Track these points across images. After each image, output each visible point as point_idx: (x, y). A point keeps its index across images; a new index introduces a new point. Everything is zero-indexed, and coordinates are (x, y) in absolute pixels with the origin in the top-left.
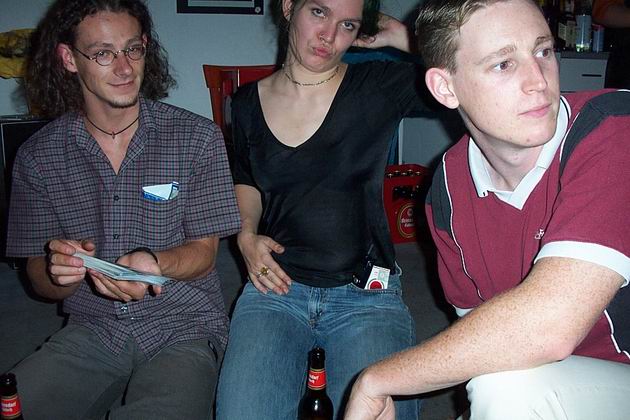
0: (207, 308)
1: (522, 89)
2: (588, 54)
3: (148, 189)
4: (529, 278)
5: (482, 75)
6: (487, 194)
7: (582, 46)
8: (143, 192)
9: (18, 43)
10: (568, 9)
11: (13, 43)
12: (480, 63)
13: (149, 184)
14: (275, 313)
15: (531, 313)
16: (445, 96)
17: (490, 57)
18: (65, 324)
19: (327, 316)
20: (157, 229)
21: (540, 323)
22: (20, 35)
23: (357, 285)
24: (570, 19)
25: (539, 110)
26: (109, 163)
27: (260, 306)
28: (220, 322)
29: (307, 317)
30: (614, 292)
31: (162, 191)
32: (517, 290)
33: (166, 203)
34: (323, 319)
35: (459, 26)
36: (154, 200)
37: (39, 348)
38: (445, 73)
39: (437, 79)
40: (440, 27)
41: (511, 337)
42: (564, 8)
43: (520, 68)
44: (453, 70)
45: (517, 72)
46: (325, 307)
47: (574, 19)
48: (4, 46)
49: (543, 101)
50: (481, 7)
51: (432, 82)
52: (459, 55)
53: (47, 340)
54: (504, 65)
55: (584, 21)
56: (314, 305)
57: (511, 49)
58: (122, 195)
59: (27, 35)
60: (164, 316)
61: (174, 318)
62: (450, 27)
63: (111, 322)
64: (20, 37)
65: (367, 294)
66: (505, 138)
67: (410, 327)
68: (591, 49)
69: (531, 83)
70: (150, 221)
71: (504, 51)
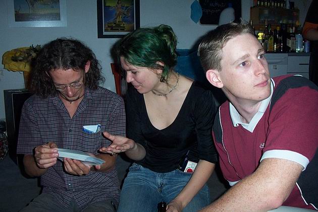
0: (110, 184)
1: (255, 74)
2: (302, 54)
3: (86, 127)
4: (258, 169)
5: (235, 69)
6: (238, 125)
7: (299, 50)
8: (83, 129)
9: (20, 54)
10: (291, 32)
11: (18, 54)
12: (234, 64)
13: (86, 125)
14: (141, 186)
15: (259, 186)
16: (216, 82)
17: (238, 61)
18: (41, 192)
19: (166, 186)
20: (89, 147)
21: (265, 190)
22: (22, 50)
23: (181, 170)
24: (292, 36)
25: (263, 83)
26: (68, 114)
27: (134, 183)
28: (117, 192)
29: (157, 187)
30: (300, 173)
31: (93, 129)
32: (253, 175)
33: (95, 134)
34: (164, 188)
35: (222, 48)
36: (88, 132)
37: (28, 205)
38: (216, 71)
39: (212, 75)
40: (212, 50)
41: (251, 198)
42: (289, 31)
43: (252, 64)
44: (220, 69)
45: (251, 67)
46: (165, 181)
47: (295, 37)
48: (14, 56)
49: (265, 79)
50: (230, 38)
51: (209, 77)
52: (222, 62)
53: (32, 201)
54: (244, 64)
55: (299, 37)
56: (159, 181)
57: (248, 56)
58: (73, 129)
59: (25, 50)
60: (90, 189)
61: (94, 190)
62: (217, 49)
63: (63, 192)
64: (21, 52)
65: (185, 174)
66: (248, 98)
67: (207, 193)
68: (303, 51)
69: (259, 71)
70: (86, 143)
71: (244, 57)
